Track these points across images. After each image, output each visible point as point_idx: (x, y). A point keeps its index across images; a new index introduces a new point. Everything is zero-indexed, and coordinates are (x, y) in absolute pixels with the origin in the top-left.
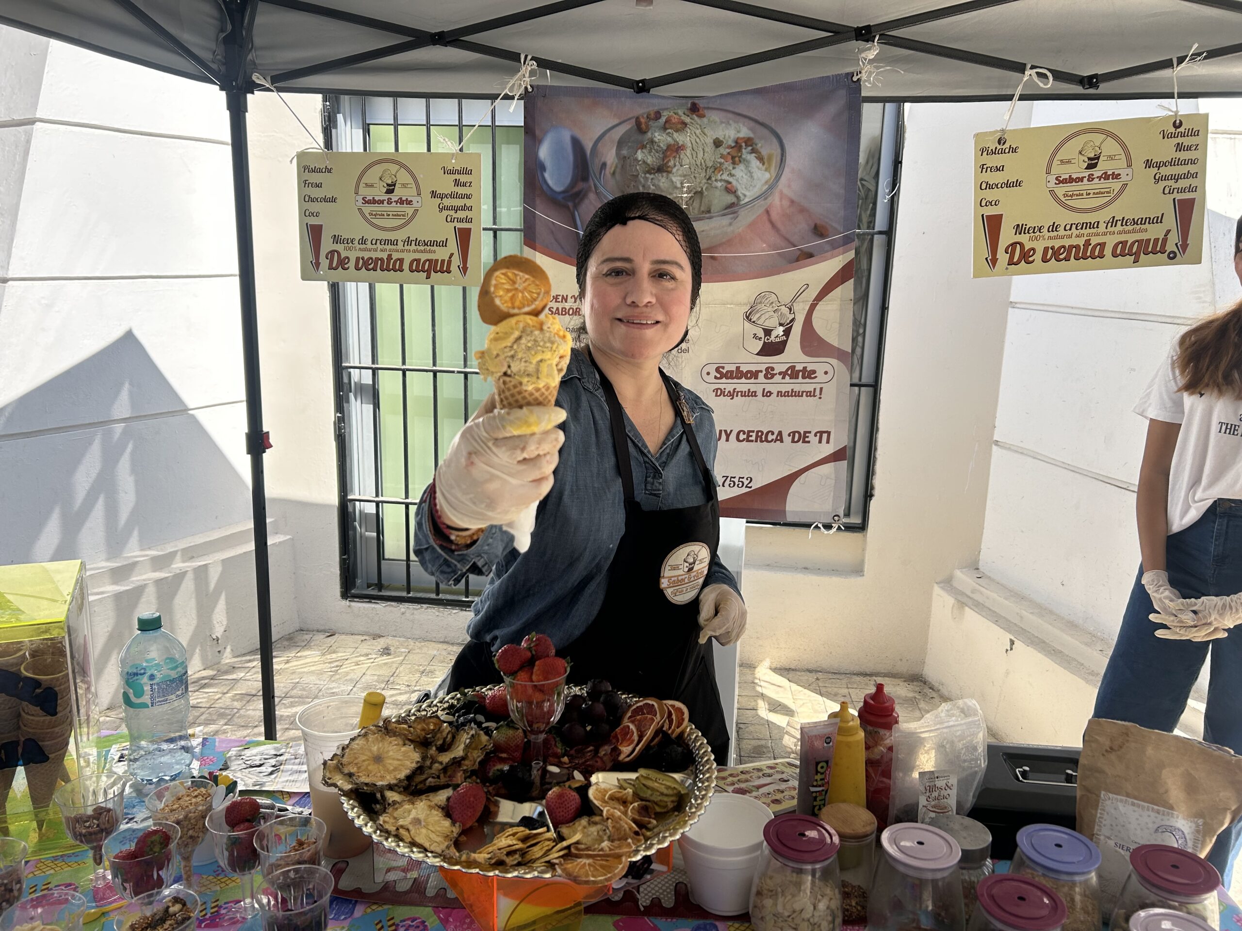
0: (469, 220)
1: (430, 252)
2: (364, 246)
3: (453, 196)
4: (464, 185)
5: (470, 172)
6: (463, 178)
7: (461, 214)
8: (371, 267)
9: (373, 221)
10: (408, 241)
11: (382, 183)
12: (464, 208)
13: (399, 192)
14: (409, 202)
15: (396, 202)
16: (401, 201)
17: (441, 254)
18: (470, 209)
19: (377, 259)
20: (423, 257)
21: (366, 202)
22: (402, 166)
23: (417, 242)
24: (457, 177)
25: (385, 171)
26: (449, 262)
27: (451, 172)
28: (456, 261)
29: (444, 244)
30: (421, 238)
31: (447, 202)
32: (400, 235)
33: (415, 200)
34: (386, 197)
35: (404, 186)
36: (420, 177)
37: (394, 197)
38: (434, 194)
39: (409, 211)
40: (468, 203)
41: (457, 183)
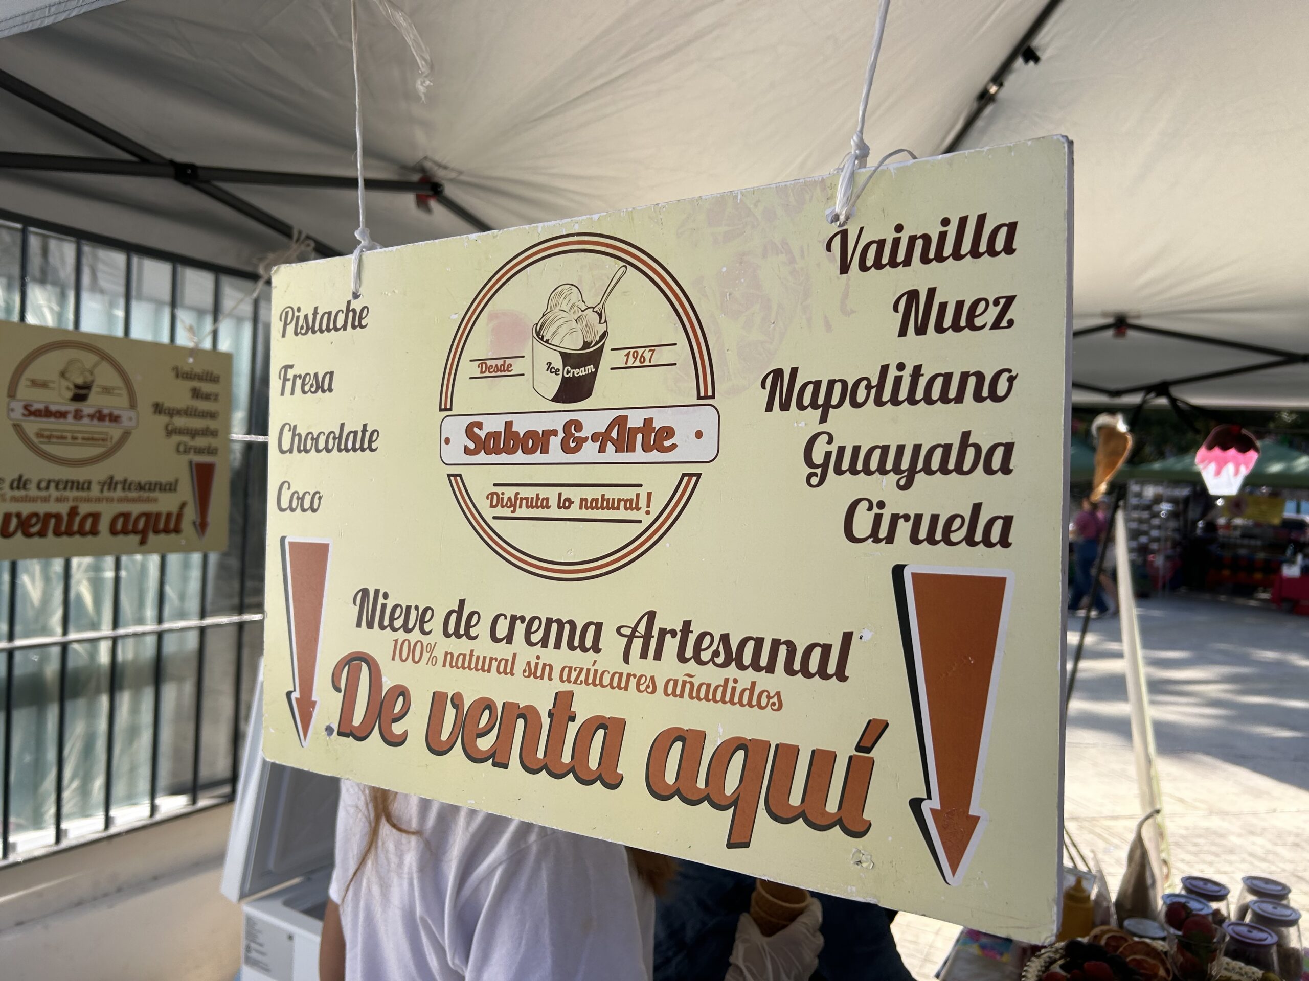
0: (211, 451)
1: (148, 500)
2: (22, 493)
3: (188, 412)
4: (207, 397)
5: (214, 379)
6: (206, 387)
7: (201, 442)
8: (34, 530)
9: (44, 447)
10: (111, 484)
11: (65, 383)
12: (207, 432)
13: (95, 400)
14: (115, 419)
15: (92, 417)
16: (100, 416)
17: (165, 504)
18: (214, 434)
19: (48, 516)
20: (135, 509)
21: (30, 412)
22: (104, 356)
23: (126, 485)
24: (196, 384)
25: (71, 362)
26: (179, 516)
27: (188, 376)
28: (190, 514)
29: (171, 487)
30: (134, 477)
31: (180, 422)
32: (96, 474)
33: (125, 415)
34: (72, 407)
35: (107, 390)
36: (136, 379)
37: (87, 408)
38: (158, 408)
39: (115, 432)
40: (212, 424)
41: (196, 394)
